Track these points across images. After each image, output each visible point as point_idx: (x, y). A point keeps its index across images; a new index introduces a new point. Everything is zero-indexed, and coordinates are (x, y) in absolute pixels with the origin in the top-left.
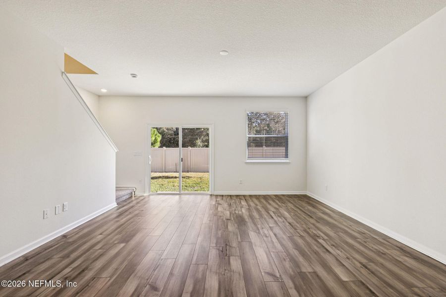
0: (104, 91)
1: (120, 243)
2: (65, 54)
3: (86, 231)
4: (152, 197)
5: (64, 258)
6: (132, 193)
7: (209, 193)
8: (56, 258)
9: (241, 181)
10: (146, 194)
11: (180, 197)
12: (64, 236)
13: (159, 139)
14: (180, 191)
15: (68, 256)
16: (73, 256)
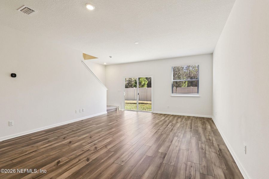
0: (105, 64)
1: (95, 125)
2: (83, 53)
3: (89, 120)
4: (125, 111)
5: (77, 126)
6: (117, 109)
7: (151, 112)
8: (75, 125)
9: (168, 106)
10: (123, 110)
11: (137, 112)
12: (82, 120)
13: (146, 83)
14: (137, 109)
15: (78, 126)
16: (79, 126)
